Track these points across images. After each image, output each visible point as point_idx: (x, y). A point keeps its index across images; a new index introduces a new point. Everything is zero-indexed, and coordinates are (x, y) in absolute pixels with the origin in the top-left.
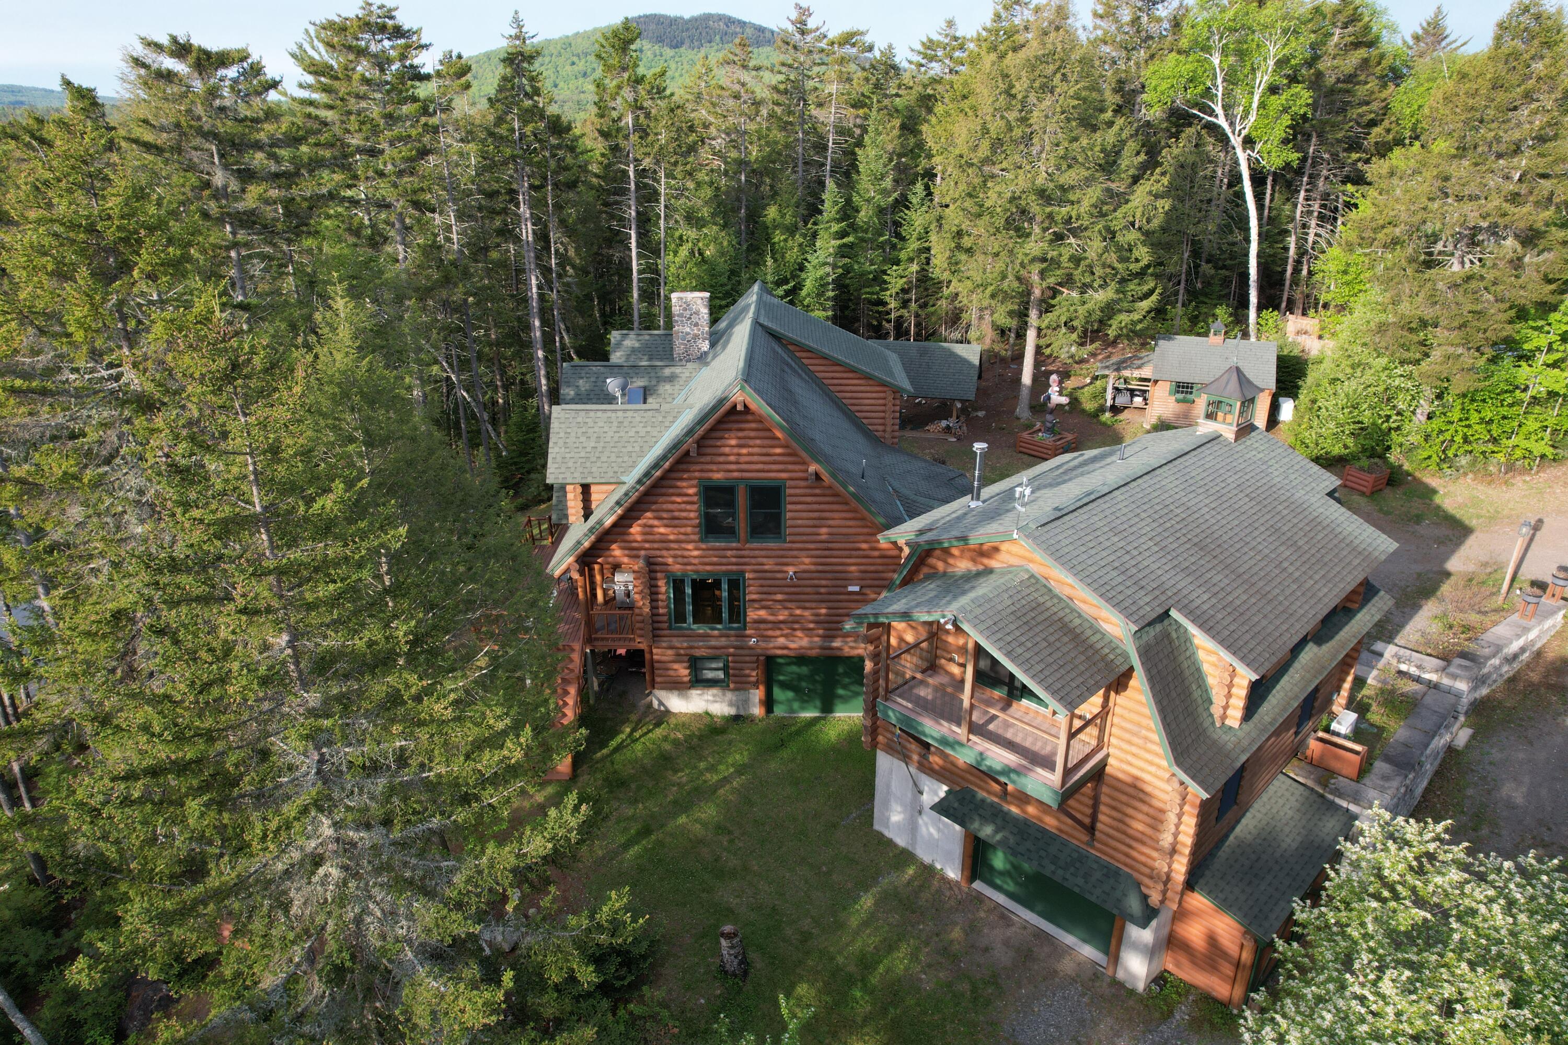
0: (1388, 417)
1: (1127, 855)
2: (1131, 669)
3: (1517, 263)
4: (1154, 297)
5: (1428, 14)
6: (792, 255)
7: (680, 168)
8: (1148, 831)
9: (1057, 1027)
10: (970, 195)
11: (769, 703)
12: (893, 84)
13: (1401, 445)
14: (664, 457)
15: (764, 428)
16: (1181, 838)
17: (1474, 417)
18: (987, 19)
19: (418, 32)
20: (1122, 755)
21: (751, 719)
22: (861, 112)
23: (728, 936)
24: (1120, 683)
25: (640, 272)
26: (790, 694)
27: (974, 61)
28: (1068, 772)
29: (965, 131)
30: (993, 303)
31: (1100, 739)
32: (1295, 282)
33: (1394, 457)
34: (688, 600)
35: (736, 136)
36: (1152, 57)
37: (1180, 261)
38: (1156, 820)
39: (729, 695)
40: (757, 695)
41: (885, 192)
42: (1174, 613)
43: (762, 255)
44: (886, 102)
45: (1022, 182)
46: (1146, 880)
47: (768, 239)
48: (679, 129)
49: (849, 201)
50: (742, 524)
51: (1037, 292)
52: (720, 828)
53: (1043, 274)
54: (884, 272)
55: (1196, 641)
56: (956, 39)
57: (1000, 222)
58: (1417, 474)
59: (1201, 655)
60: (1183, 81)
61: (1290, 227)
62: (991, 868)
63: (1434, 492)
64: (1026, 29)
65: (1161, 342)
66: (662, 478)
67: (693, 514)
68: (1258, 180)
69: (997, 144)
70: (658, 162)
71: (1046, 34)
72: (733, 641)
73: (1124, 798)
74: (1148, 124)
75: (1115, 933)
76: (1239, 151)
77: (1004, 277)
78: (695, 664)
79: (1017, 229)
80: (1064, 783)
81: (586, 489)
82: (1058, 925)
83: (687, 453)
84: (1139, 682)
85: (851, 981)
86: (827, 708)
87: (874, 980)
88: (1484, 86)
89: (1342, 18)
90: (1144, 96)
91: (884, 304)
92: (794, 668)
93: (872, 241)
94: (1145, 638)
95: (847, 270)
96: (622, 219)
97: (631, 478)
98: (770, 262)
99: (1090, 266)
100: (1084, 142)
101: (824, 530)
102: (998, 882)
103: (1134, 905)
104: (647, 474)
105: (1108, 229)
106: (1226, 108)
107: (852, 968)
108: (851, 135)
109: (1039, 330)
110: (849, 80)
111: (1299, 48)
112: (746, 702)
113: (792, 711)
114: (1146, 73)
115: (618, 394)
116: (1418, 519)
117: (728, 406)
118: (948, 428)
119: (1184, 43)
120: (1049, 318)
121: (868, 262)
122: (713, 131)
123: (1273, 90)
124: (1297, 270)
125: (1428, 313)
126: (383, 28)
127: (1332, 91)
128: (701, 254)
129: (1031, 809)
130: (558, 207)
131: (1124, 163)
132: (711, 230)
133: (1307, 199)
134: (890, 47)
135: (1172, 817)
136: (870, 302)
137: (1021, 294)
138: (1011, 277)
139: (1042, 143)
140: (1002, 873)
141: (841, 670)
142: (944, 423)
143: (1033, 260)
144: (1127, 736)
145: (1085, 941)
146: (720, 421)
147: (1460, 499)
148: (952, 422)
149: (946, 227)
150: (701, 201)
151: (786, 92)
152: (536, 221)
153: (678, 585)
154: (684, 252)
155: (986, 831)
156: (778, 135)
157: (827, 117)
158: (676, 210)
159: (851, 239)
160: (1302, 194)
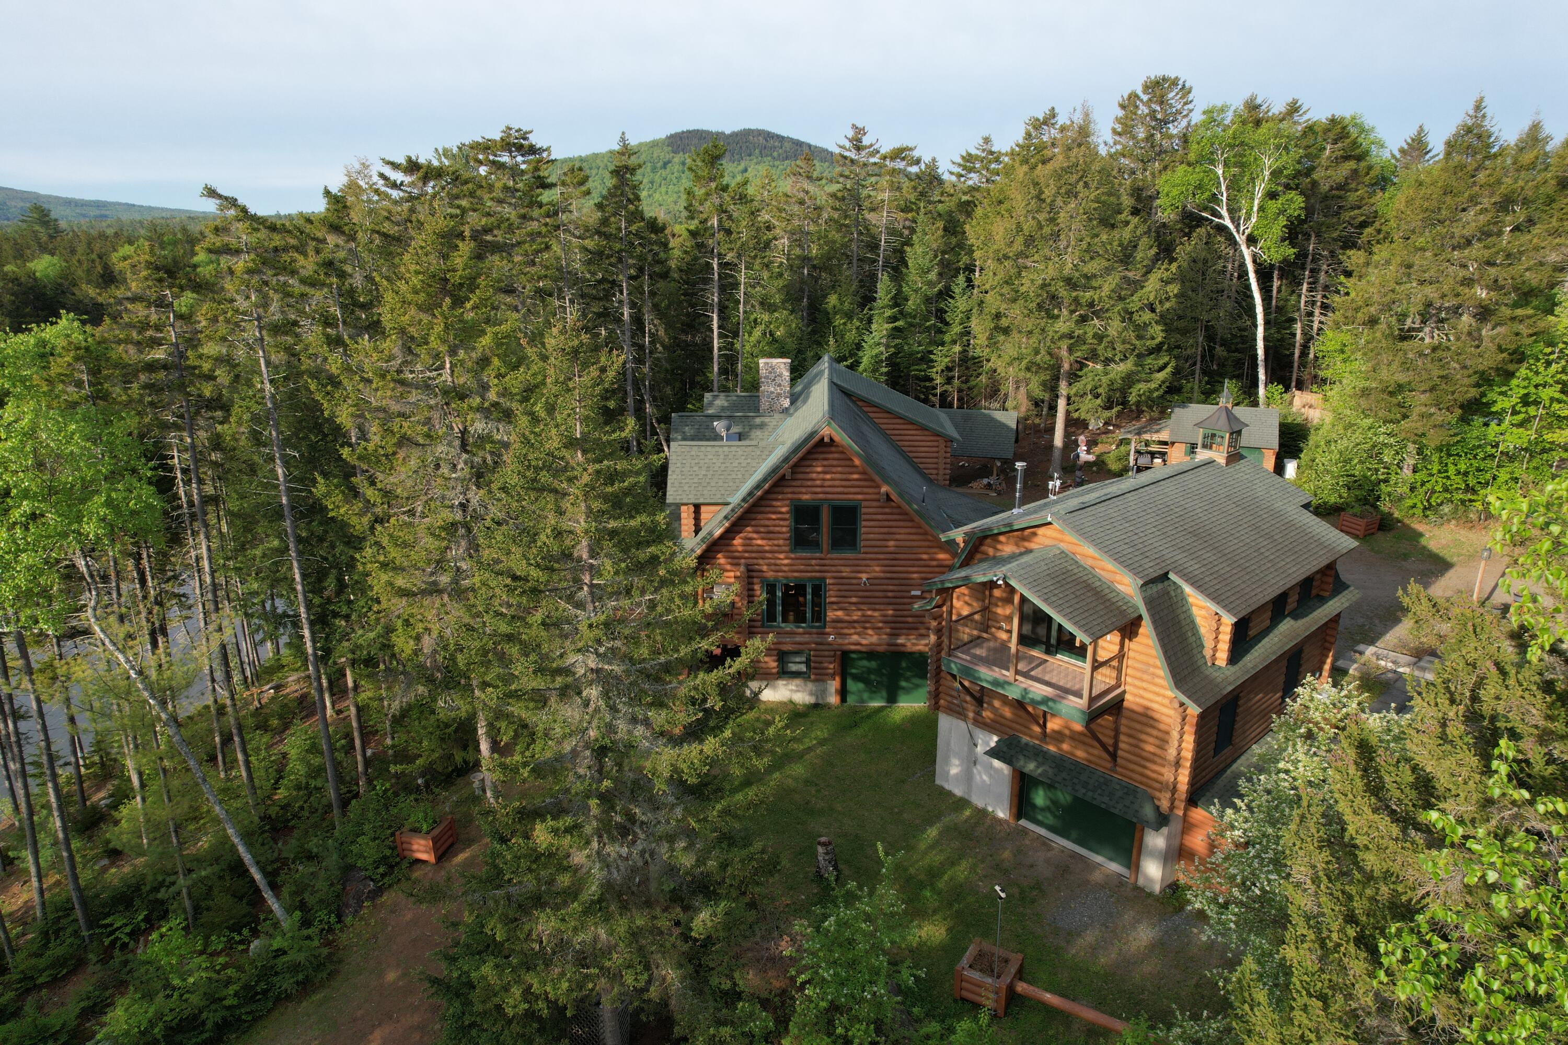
0: (1377, 470)
1: (1142, 775)
2: (1140, 618)
3: (1474, 336)
4: (1169, 369)
5: (1412, 132)
6: (851, 336)
7: (758, 261)
8: (1158, 751)
9: (1090, 917)
10: (1006, 283)
11: (843, 693)
12: (937, 192)
13: (1389, 495)
14: (764, 480)
15: (845, 457)
16: (1183, 753)
17: (1452, 470)
18: (1019, 137)
19: (548, 149)
20: (1135, 691)
21: (828, 706)
22: (910, 215)
23: (824, 844)
24: (1129, 629)
25: (720, 349)
26: (861, 686)
27: (1008, 171)
28: (1092, 700)
29: (1002, 230)
30: (1028, 375)
31: (1118, 678)
32: (1303, 365)
33: (1385, 506)
34: (779, 601)
35: (799, 237)
36: (1165, 168)
37: (1196, 343)
38: (1163, 742)
39: (810, 686)
40: (833, 685)
41: (930, 284)
42: (1172, 576)
43: (824, 336)
44: (930, 207)
45: (1051, 272)
46: (1157, 794)
47: (829, 322)
48: (758, 229)
49: (899, 291)
50: (825, 538)
51: (1066, 366)
52: (807, 782)
53: (1070, 350)
54: (931, 352)
55: (1191, 600)
56: (992, 153)
57: (1033, 305)
58: (1407, 521)
59: (1195, 611)
60: (1191, 188)
61: (1296, 315)
62: (1034, 806)
63: (1421, 535)
64: (1053, 145)
65: (1177, 410)
66: (761, 498)
67: (785, 528)
68: (1264, 274)
69: (1030, 241)
70: (739, 256)
71: (1070, 149)
72: (815, 638)
73: (1138, 726)
74: (1164, 225)
75: (1136, 844)
76: (1244, 248)
77: (1037, 352)
78: (782, 657)
79: (1048, 312)
80: (1089, 706)
81: (697, 507)
82: (1090, 849)
83: (783, 478)
84: (1147, 628)
85: (922, 886)
86: (892, 699)
87: (941, 885)
88: (1437, 192)
89: (1332, 135)
90: (1158, 202)
91: (931, 380)
92: (865, 663)
93: (920, 325)
94: (1149, 592)
95: (899, 349)
96: (705, 304)
97: (735, 499)
98: (832, 341)
99: (1112, 343)
100: (1104, 237)
101: (891, 543)
102: (1040, 817)
103: (1148, 812)
104: (750, 494)
105: (1126, 311)
106: (1230, 211)
107: (922, 877)
108: (901, 235)
109: (1069, 398)
110: (899, 189)
111: (1289, 160)
112: (824, 692)
113: (862, 701)
114: (1160, 181)
115: (724, 434)
116: (1405, 557)
117: (817, 438)
118: (989, 484)
119: (1192, 157)
120: (1078, 386)
121: (916, 343)
122: (778, 231)
123: (1272, 195)
124: (1304, 353)
125: (1402, 378)
126: (520, 148)
127: (1326, 198)
128: (771, 334)
129: (1065, 746)
130: (652, 294)
131: (1139, 255)
132: (780, 315)
133: (1310, 290)
134: (934, 160)
135: (1175, 734)
136: (917, 378)
137: (1052, 367)
138: (1043, 352)
139: (1069, 238)
140: (1042, 810)
141: (904, 665)
142: (985, 481)
143: (1060, 338)
144: (1139, 674)
145: (1111, 859)
146: (809, 452)
147: (1444, 542)
148: (992, 480)
149: (986, 310)
150: (774, 290)
151: (843, 199)
152: (633, 305)
153: (771, 588)
154: (757, 333)
155: (1030, 767)
156: (835, 235)
157: (879, 220)
158: (752, 296)
159: (900, 323)
160: (1305, 286)
